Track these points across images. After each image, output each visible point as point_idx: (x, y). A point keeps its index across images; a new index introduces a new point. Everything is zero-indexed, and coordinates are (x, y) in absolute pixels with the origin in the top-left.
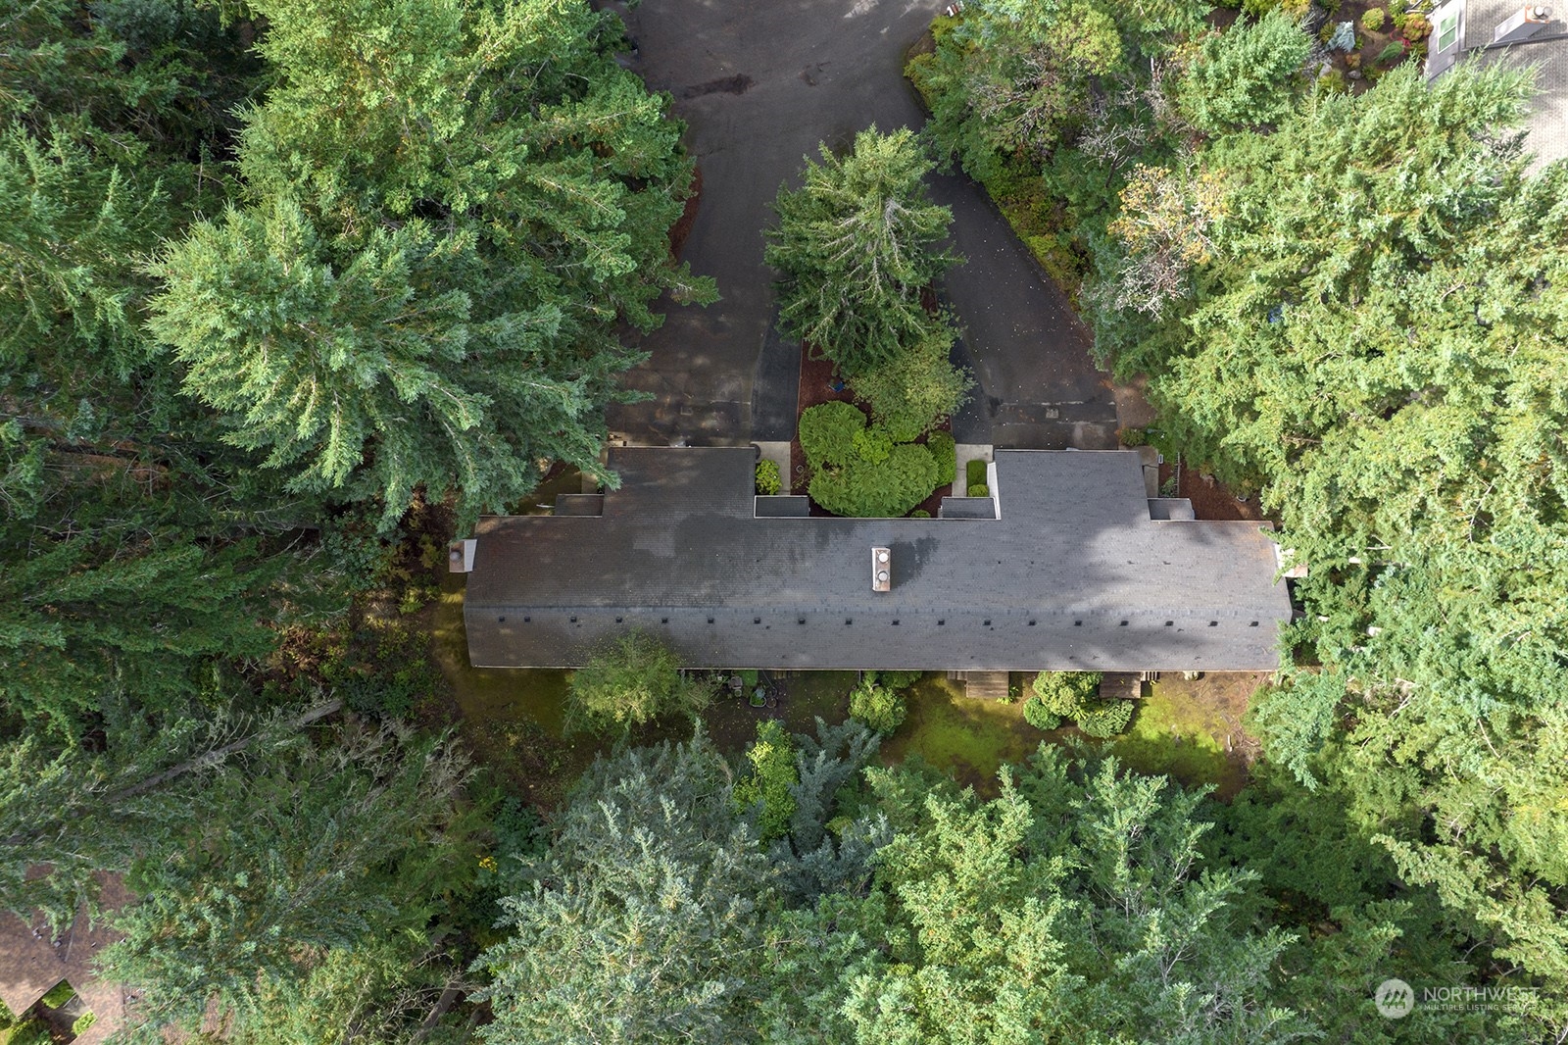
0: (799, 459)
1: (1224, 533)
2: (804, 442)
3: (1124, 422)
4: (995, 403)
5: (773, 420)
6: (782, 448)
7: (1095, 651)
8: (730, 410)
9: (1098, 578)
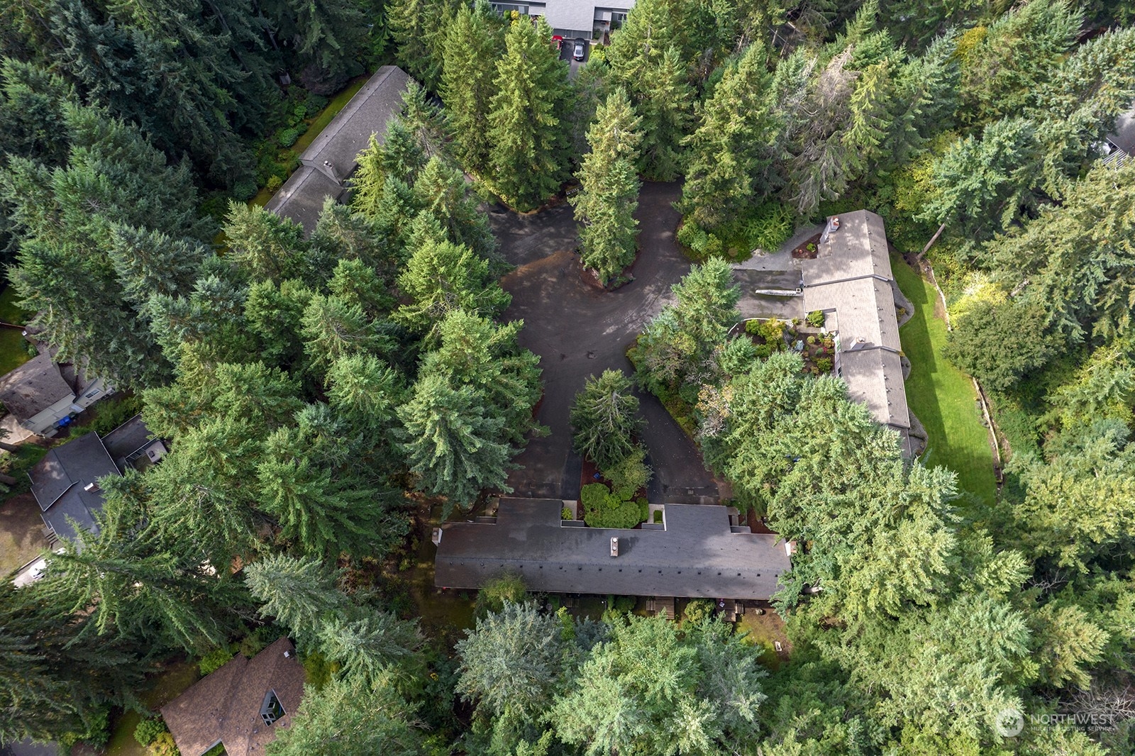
0: (581, 507)
1: (763, 539)
2: (583, 499)
3: (722, 496)
4: (666, 487)
5: (569, 491)
6: (574, 503)
7: (708, 588)
8: (551, 487)
9: (707, 555)
